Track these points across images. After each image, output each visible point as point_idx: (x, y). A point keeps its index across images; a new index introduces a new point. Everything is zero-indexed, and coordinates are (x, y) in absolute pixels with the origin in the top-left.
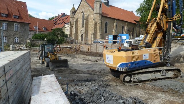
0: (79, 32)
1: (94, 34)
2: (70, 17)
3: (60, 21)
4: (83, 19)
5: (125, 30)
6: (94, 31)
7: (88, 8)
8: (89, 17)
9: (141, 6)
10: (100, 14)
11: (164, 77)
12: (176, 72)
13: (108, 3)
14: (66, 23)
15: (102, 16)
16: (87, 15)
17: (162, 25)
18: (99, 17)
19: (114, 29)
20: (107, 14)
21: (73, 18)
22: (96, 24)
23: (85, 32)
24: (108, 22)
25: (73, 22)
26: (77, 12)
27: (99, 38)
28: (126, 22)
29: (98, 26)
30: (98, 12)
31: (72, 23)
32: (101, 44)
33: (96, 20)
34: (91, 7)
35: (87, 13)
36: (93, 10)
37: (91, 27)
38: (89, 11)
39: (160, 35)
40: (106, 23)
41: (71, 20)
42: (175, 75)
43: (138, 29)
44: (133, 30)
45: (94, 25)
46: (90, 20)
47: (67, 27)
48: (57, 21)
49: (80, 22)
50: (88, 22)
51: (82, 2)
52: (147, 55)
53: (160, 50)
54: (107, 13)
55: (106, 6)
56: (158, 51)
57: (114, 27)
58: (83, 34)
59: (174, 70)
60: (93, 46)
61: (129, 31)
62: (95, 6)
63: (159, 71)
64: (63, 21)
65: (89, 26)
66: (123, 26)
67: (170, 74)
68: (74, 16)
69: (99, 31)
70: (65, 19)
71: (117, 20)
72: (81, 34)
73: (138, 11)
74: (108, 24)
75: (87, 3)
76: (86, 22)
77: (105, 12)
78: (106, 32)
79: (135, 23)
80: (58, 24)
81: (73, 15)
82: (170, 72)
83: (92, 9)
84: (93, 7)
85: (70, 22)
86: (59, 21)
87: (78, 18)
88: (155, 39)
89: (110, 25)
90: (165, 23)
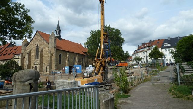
0: (32, 64)
1: (49, 66)
2: (22, 48)
3: (6, 51)
4: (37, 51)
5: (76, 60)
6: (49, 63)
7: (42, 42)
8: (44, 50)
9: (88, 40)
10: (55, 48)
11: (105, 89)
12: (110, 86)
13: (60, 37)
14: (16, 55)
15: (57, 49)
16: (42, 48)
17: (102, 63)
18: (54, 50)
19: (67, 60)
20: (61, 48)
21: (25, 50)
22: (51, 56)
23: (40, 63)
24: (61, 54)
25: (25, 53)
26: (30, 44)
27: (54, 68)
28: (77, 54)
29: (54, 58)
30: (53, 46)
31: (23, 55)
32: (59, 74)
33: (51, 53)
34: (45, 41)
35: (42, 46)
36: (48, 44)
37: (46, 59)
38: (44, 44)
39: (102, 68)
40: (60, 55)
41: (23, 51)
42: (110, 88)
43: (86, 59)
44: (83, 60)
45: (49, 57)
46: (44, 53)
47: (17, 58)
48: (2, 52)
49: (33, 54)
50: (43, 54)
51: (36, 35)
52: (97, 79)
53: (102, 76)
54: (60, 46)
55: (59, 40)
56: (101, 77)
57: (67, 59)
58: (37, 65)
59: (109, 85)
60: (51, 76)
61: (79, 61)
62: (50, 41)
63: (103, 87)
64: (11, 51)
65: (44, 57)
66: (74, 57)
67: (108, 88)
68: (27, 48)
69: (54, 63)
70: (13, 50)
71: (69, 52)
72: (34, 66)
73: (85, 44)
74: (62, 56)
75: (41, 37)
76: (41, 54)
77: (59, 46)
78: (60, 63)
79: (84, 54)
80: (4, 55)
81: (26, 46)
82: (108, 87)
83: (47, 42)
84: (48, 41)
85: (22, 54)
86: (4, 51)
87: (31, 50)
88: (99, 70)
89: (63, 57)
90: (103, 62)
